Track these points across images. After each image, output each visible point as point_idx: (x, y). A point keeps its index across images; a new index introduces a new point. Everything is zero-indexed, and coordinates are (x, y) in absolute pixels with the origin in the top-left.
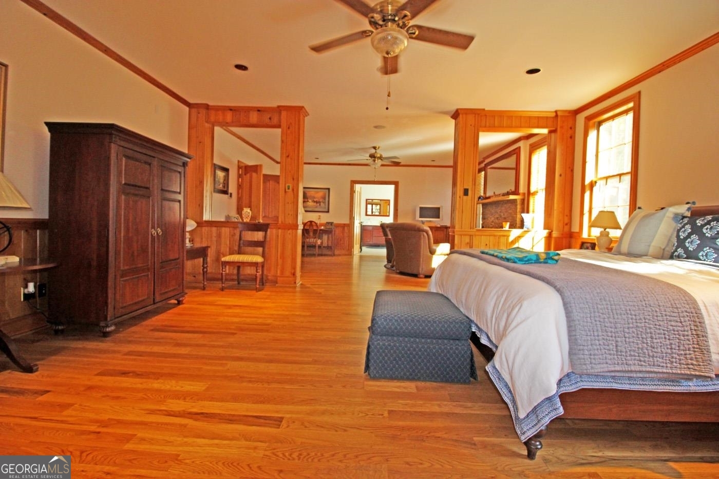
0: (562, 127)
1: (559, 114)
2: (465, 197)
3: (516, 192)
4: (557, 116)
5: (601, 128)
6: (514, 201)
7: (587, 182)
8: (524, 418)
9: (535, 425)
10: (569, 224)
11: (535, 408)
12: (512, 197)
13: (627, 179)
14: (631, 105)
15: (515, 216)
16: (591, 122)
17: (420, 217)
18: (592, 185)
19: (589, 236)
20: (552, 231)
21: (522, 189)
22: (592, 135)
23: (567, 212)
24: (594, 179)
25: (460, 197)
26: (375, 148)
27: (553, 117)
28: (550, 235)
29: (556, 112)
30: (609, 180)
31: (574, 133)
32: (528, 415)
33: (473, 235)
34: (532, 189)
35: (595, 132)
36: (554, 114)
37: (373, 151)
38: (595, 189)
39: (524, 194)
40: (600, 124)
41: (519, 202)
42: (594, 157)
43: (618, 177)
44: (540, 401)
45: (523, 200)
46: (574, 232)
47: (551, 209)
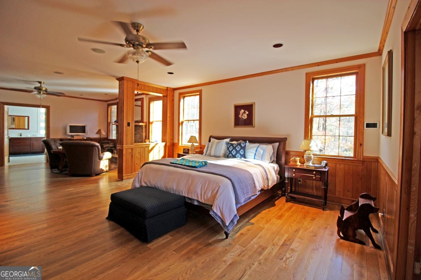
0: (169, 95)
1: (168, 89)
2: (128, 127)
3: (142, 121)
4: (167, 89)
5: (185, 99)
6: (142, 126)
7: (180, 122)
8: (229, 225)
9: (232, 226)
10: (173, 139)
11: (232, 220)
12: (141, 124)
13: (197, 123)
14: (198, 93)
15: (142, 134)
16: (181, 96)
17: (71, 132)
18: (182, 123)
19: (182, 145)
20: (167, 143)
21: (145, 120)
22: (182, 100)
23: (172, 134)
24: (183, 120)
25: (125, 127)
26: (40, 83)
27: (166, 90)
28: (166, 145)
29: (167, 88)
30: (189, 121)
31: (174, 98)
32: (229, 224)
33: (133, 148)
34: (151, 121)
35: (183, 100)
36: (166, 88)
37: (38, 85)
38: (183, 124)
39: (146, 123)
40: (184, 97)
41: (144, 127)
42: (183, 111)
43: (193, 121)
44: (233, 217)
45: (146, 126)
46: (174, 143)
47: (166, 133)
